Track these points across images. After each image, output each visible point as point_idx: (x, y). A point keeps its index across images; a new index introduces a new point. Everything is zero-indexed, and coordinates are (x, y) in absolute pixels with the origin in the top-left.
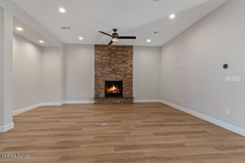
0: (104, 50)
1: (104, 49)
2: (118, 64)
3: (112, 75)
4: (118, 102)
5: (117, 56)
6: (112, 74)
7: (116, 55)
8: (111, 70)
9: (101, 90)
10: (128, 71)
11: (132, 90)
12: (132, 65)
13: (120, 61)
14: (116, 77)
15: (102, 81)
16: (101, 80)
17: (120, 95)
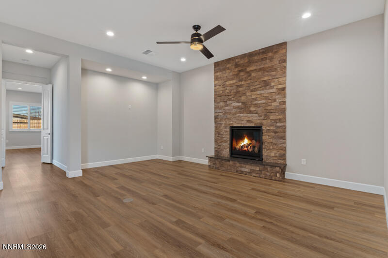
0: (228, 69)
1: (228, 66)
2: (252, 91)
3: (242, 115)
4: (247, 170)
5: (250, 75)
6: (241, 113)
7: (249, 73)
8: (240, 104)
9: (224, 144)
10: (274, 104)
11: (285, 148)
12: (284, 89)
13: (256, 84)
14: (249, 118)
15: (225, 127)
16: (223, 125)
17: (257, 157)
